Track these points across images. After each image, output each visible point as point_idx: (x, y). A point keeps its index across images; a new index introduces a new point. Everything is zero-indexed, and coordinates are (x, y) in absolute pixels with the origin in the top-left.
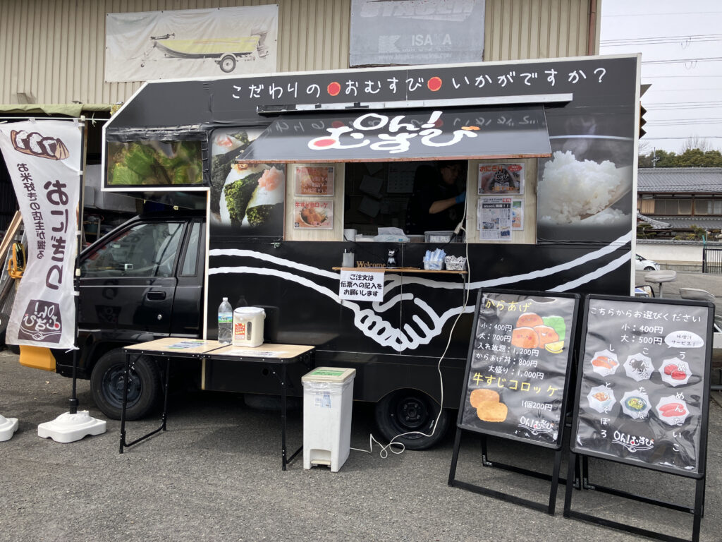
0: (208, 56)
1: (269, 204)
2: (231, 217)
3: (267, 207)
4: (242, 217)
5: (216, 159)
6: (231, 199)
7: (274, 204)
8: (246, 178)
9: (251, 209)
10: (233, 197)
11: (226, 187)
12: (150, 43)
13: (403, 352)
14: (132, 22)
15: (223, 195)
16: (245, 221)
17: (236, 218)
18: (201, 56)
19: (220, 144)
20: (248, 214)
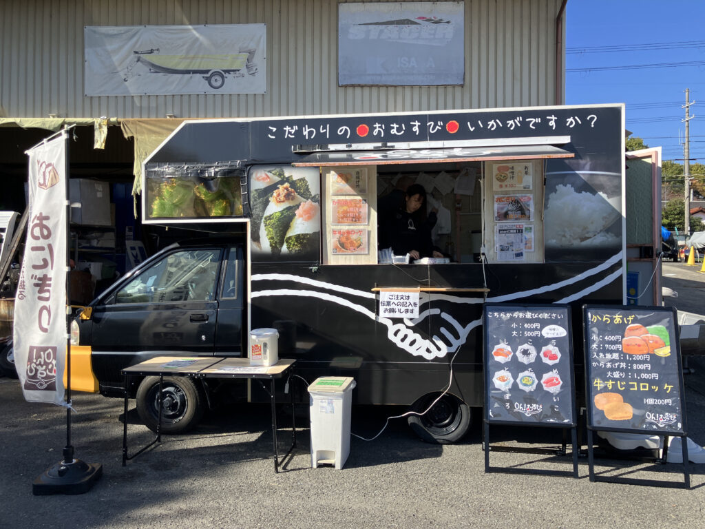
0: (195, 72)
1: (306, 232)
2: (271, 245)
3: (304, 235)
4: (282, 244)
5: (255, 192)
6: (271, 229)
7: (311, 232)
8: (284, 210)
9: (290, 238)
10: (272, 227)
11: (265, 219)
12: (133, 57)
13: (432, 360)
14: (113, 36)
15: (262, 225)
16: (284, 249)
17: (275, 246)
18: (188, 72)
19: (258, 179)
20: (287, 242)
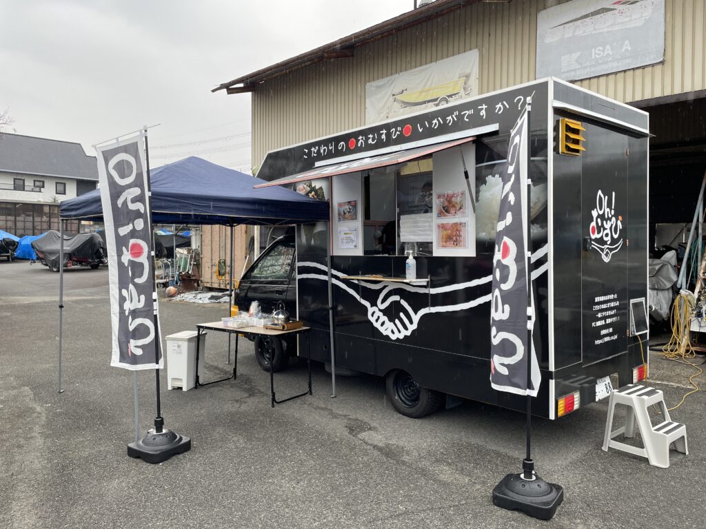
0: (429, 101)
12: (392, 98)
13: (394, 341)
14: (380, 87)
18: (424, 102)
